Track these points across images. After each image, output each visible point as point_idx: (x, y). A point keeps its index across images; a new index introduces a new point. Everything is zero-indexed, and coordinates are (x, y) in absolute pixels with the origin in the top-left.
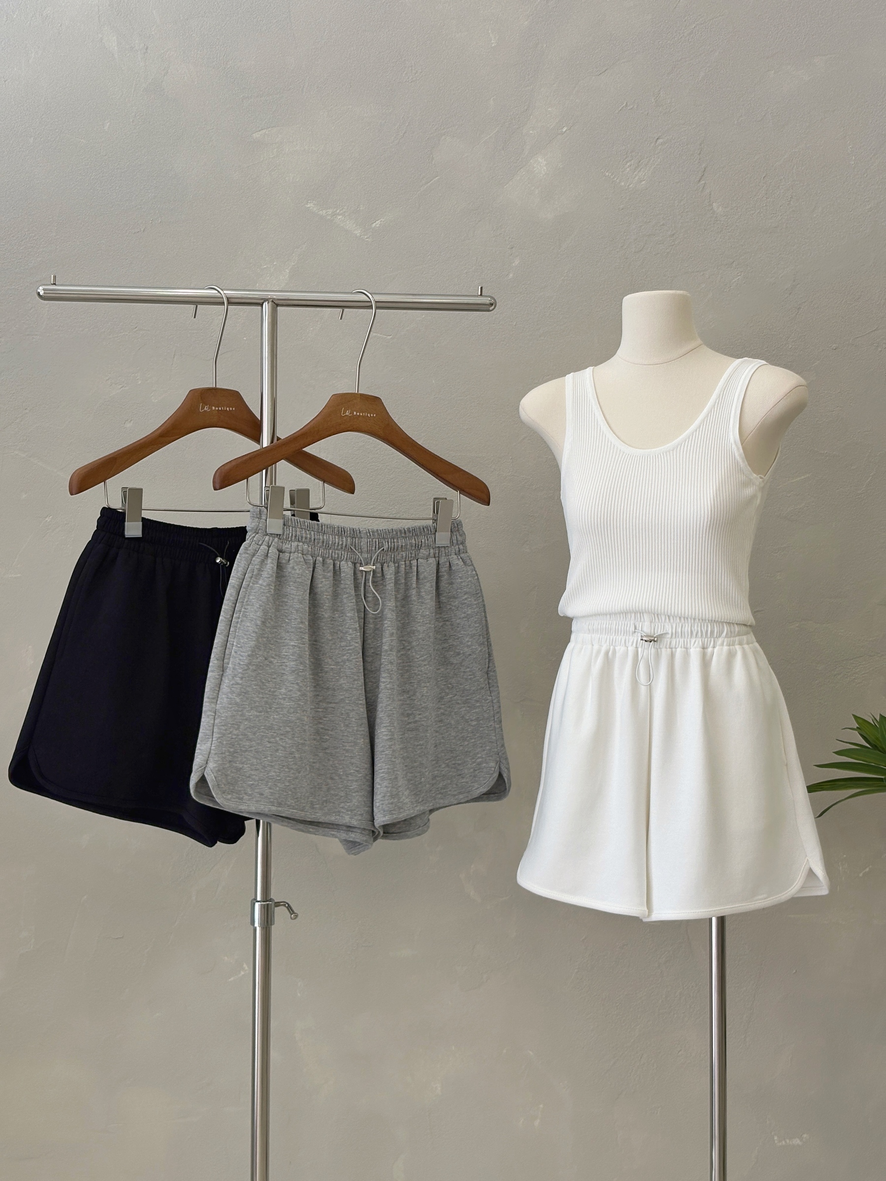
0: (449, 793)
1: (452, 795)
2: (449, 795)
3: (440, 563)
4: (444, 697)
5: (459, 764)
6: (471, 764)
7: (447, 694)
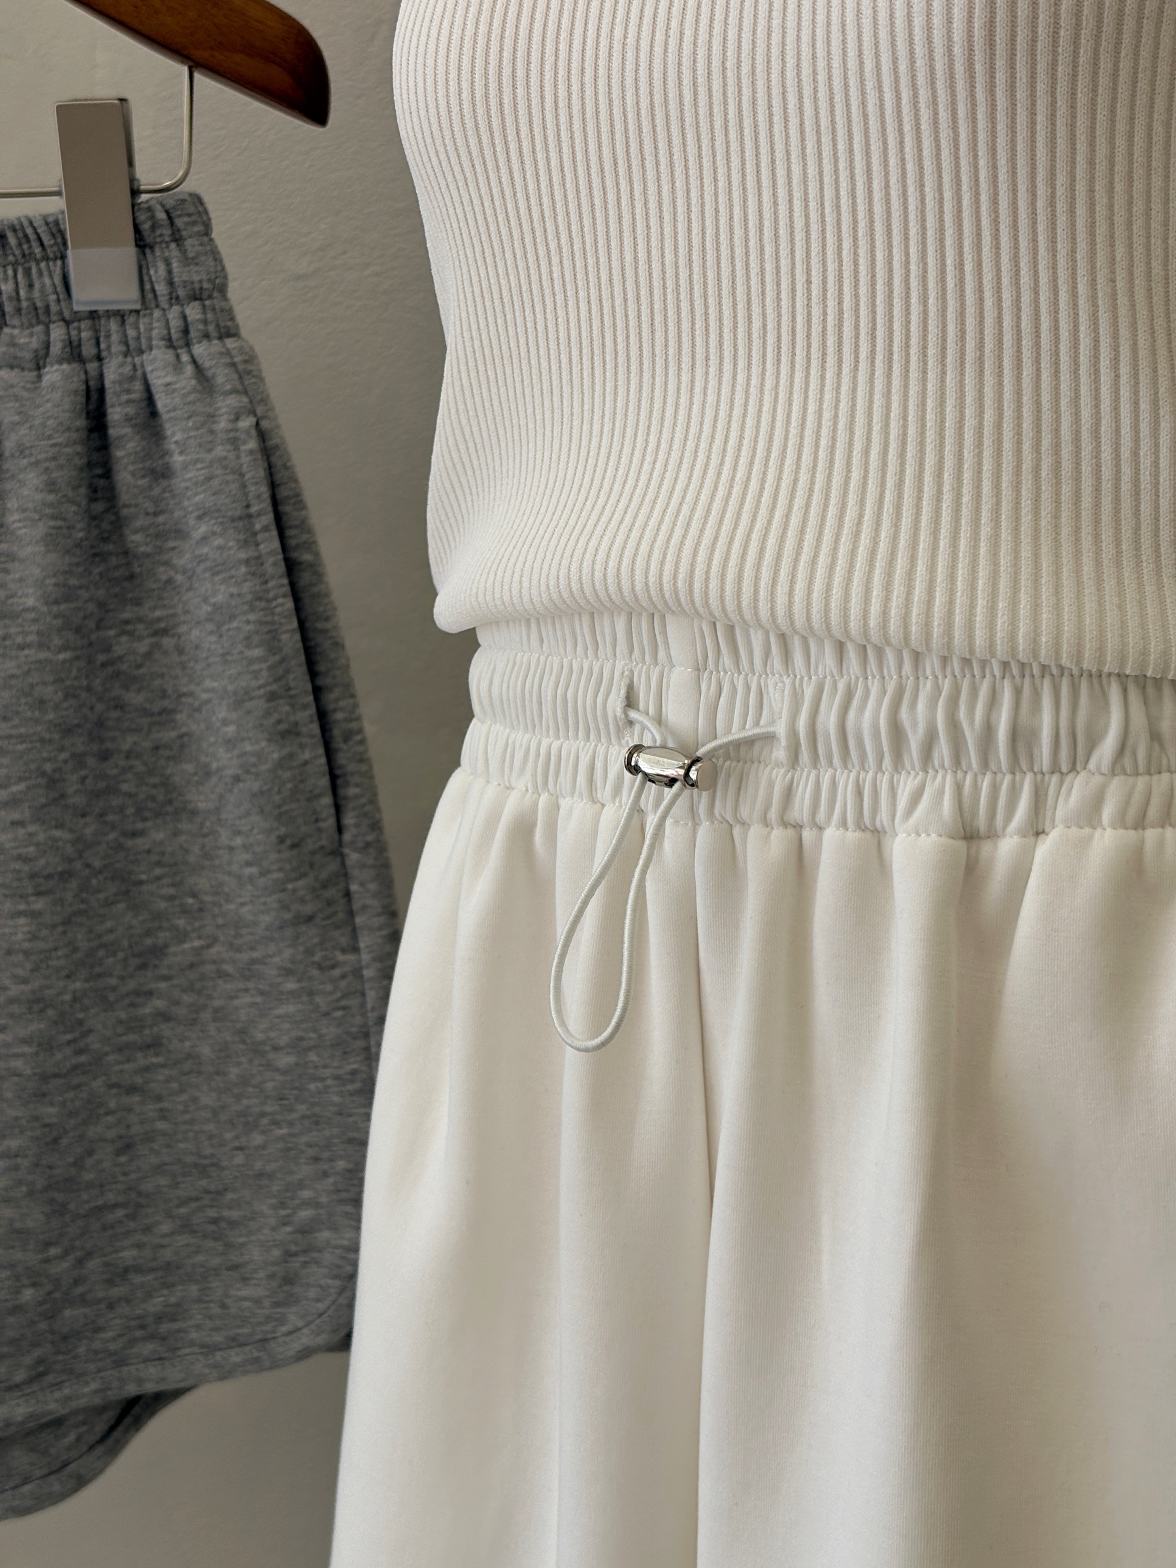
0: (194, 1335)
1: (202, 1346)
2: (192, 1344)
3: (107, 384)
4: (166, 946)
5: (233, 1224)
6: (273, 1229)
7: (183, 937)
